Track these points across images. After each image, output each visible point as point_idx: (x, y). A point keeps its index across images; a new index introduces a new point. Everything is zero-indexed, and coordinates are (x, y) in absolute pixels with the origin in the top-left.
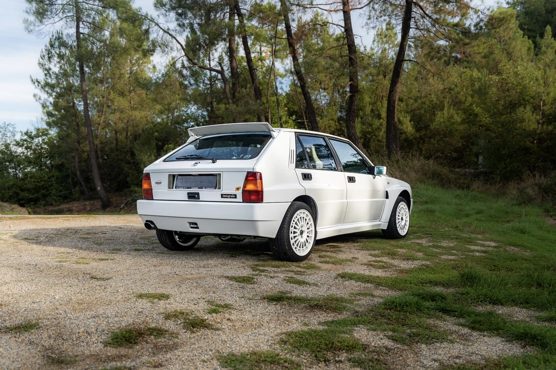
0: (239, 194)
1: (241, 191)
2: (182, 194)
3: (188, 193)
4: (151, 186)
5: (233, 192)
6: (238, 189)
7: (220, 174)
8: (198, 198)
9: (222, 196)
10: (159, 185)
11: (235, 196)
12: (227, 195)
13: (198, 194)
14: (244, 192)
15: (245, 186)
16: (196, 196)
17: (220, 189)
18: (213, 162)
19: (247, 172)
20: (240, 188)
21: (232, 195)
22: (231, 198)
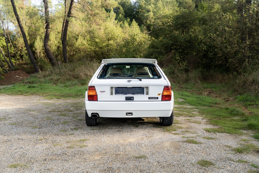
0: (160, 97)
1: (161, 96)
2: (122, 97)
3: (126, 97)
4: (96, 93)
5: (157, 96)
6: (159, 94)
7: (148, 87)
8: (133, 100)
9: (149, 98)
10: (103, 93)
11: (158, 98)
12: (152, 97)
13: (133, 97)
14: (163, 96)
15: (163, 93)
16: (132, 99)
17: (148, 94)
18: (140, 80)
19: (165, 86)
20: (161, 94)
21: (155, 97)
22: (155, 99)
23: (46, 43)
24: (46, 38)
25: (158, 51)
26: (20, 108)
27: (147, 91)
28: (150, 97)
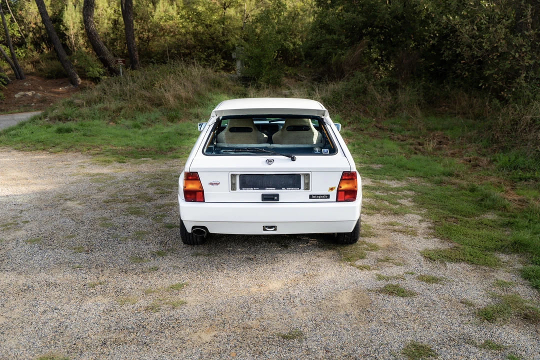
0: (333, 195)
1: (335, 191)
2: (256, 194)
3: (263, 195)
4: (201, 187)
5: (326, 192)
6: (332, 189)
7: (308, 175)
8: (278, 200)
9: (311, 197)
11: (328, 197)
12: (317, 195)
13: (278, 195)
14: (339, 192)
15: (339, 186)
16: (276, 198)
17: (309, 189)
18: (293, 159)
19: (344, 172)
20: (335, 188)
21: (324, 195)
22: (322, 198)
23: (88, 18)
24: (88, 5)
25: (333, 39)
26: (44, 193)
27: (307, 181)
28: (313, 195)
